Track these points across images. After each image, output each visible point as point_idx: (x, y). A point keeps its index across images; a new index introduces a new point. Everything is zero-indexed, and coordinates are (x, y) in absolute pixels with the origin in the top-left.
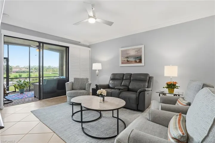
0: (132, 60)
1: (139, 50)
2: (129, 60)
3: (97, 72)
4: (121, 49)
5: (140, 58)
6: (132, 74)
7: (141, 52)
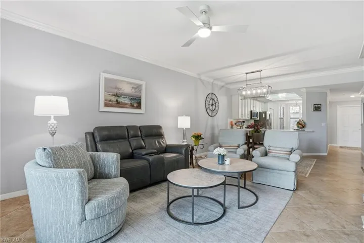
1: (138, 87)
3: (53, 125)
4: (104, 75)
5: (139, 101)
6: (140, 127)
7: (140, 91)
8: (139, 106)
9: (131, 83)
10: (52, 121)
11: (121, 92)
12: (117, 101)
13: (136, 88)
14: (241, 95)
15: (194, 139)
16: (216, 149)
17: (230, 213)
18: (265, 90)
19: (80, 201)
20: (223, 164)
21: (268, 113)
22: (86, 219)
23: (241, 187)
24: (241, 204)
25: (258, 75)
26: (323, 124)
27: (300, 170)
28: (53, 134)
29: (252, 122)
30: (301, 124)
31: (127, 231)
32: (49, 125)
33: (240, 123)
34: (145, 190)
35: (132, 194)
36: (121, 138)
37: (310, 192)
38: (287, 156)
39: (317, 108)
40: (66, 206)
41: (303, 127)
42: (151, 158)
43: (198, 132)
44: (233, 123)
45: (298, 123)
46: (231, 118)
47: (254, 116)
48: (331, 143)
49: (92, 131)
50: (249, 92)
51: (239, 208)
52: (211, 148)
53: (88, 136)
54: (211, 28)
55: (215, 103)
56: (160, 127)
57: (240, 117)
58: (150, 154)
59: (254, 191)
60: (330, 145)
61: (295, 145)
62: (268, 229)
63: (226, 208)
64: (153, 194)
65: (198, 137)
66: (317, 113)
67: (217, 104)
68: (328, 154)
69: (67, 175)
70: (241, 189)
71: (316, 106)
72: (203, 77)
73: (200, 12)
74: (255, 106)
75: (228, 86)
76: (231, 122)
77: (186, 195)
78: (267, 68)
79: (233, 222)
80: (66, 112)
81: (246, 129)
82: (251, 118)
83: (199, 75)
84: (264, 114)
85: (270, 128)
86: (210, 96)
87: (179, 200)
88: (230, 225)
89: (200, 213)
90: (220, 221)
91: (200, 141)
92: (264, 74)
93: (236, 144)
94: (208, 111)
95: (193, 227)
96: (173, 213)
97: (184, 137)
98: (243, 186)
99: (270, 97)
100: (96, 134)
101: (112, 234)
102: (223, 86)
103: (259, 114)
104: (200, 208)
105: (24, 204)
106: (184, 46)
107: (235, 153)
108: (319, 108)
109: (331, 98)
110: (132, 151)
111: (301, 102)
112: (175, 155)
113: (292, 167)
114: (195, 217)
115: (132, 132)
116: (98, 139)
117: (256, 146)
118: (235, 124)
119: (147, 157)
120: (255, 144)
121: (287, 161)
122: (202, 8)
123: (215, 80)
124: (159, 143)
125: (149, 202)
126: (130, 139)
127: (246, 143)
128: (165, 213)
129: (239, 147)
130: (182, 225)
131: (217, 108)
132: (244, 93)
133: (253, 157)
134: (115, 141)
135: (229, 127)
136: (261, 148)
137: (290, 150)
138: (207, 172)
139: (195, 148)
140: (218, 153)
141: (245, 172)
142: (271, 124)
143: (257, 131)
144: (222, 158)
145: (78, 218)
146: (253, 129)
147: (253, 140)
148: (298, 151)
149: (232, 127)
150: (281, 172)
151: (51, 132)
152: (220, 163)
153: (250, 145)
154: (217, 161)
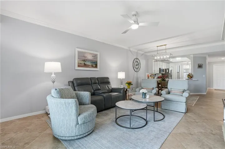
0: (90, 64)
1: (95, 56)
2: (86, 63)
3: (54, 77)
4: (77, 50)
5: (96, 63)
6: (97, 78)
7: (97, 58)
8: (96, 67)
9: (91, 54)
10: (53, 75)
11: (86, 58)
12: (84, 64)
13: (94, 57)
14: (154, 59)
15: (127, 85)
16: (141, 90)
17: (149, 124)
18: (168, 57)
19: (76, 114)
20: (145, 98)
21: (170, 69)
22: (78, 124)
23: (155, 111)
24: (156, 120)
25: (164, 47)
26: (204, 76)
27: (189, 102)
28: (54, 82)
29: (161, 75)
30: (190, 76)
31: (97, 131)
32: (52, 77)
33: (153, 76)
34: (102, 112)
35: (98, 113)
36: (88, 84)
37: (195, 114)
38: (181, 94)
39: (200, 66)
40: (69, 117)
41: (191, 78)
42: (105, 95)
43: (130, 81)
44: (149, 75)
45: (188, 75)
46: (148, 72)
47: (161, 71)
48: (209, 87)
49: (72, 81)
50: (159, 58)
51: (154, 121)
52: (137, 90)
53: (70, 83)
54: (138, 24)
55: (139, 64)
56: (108, 78)
57: (153, 72)
58: (104, 93)
59: (162, 113)
60: (208, 88)
61: (186, 88)
62: (171, 131)
63: (147, 121)
64: (107, 114)
65: (129, 84)
66: (200, 69)
67: (140, 65)
68: (207, 94)
69: (70, 102)
70: (155, 112)
71: (199, 65)
72: (131, 49)
73: (132, 15)
74: (162, 65)
75: (146, 54)
76: (148, 75)
77: (125, 115)
78: (170, 43)
79: (152, 128)
80: (60, 71)
81: (157, 79)
82: (160, 73)
83: (129, 48)
84: (167, 70)
85: (171, 78)
86: (136, 59)
87: (121, 117)
88: (150, 129)
89: (133, 124)
90: (144, 127)
91: (131, 86)
92: (167, 47)
93: (151, 88)
94: (135, 69)
95: (131, 130)
96: (119, 123)
97: (122, 83)
98: (156, 110)
99: (171, 60)
100: (75, 82)
101: (90, 132)
102: (143, 54)
103: (164, 70)
104: (133, 121)
105: (40, 118)
106: (123, 33)
107: (151, 92)
108: (201, 66)
109: (209, 60)
110: (94, 91)
111: (190, 62)
112: (117, 93)
113: (184, 100)
114: (131, 125)
115: (93, 81)
116: (75, 85)
117: (163, 89)
118: (150, 76)
119: (103, 94)
120: (163, 87)
121: (181, 96)
122: (134, 13)
123: (138, 50)
124: (108, 87)
125: (105, 118)
126: (92, 85)
127: (157, 87)
128: (114, 123)
129: (153, 89)
130: (125, 129)
131: (139, 67)
132: (156, 58)
133: (162, 94)
134: (84, 86)
135: (147, 78)
136: (166, 90)
137: (183, 90)
138: (136, 102)
139: (128, 89)
140: (142, 92)
141: (157, 102)
142: (172, 76)
143: (164, 80)
144: (144, 94)
145: (75, 123)
146: (161, 79)
147: (161, 86)
148: (188, 91)
149: (148, 78)
150: (178, 103)
151: (53, 81)
152: (144, 97)
153: (159, 88)
154: (142, 96)
